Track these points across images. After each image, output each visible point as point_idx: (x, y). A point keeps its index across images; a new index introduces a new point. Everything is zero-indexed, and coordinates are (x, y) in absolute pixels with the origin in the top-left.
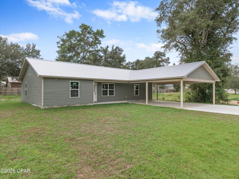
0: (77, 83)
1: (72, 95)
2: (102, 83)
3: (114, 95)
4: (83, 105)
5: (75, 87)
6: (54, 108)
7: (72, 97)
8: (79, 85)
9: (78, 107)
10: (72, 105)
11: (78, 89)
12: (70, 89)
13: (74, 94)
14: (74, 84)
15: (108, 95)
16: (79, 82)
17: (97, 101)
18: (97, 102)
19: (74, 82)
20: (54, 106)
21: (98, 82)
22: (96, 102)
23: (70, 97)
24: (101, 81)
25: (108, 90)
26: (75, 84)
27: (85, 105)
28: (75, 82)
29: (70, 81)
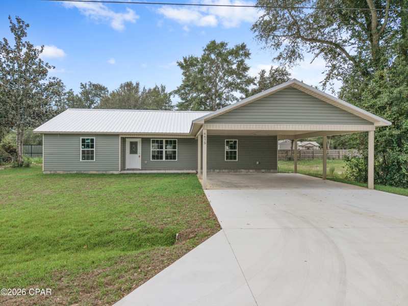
0: (92, 140)
1: (84, 158)
2: (151, 139)
3: (177, 160)
4: (101, 172)
5: (88, 146)
6: (59, 175)
7: (85, 159)
8: (95, 144)
9: (94, 174)
10: (84, 172)
11: (93, 148)
12: (81, 149)
13: (88, 156)
14: (86, 141)
15: (164, 159)
16: (94, 138)
17: (140, 168)
18: (142, 170)
19: (87, 139)
20: (58, 172)
21: (142, 138)
22: (140, 170)
23: (81, 160)
24: (148, 137)
25: (164, 150)
26: (89, 141)
27: (104, 172)
28: (89, 139)
29: (81, 138)
